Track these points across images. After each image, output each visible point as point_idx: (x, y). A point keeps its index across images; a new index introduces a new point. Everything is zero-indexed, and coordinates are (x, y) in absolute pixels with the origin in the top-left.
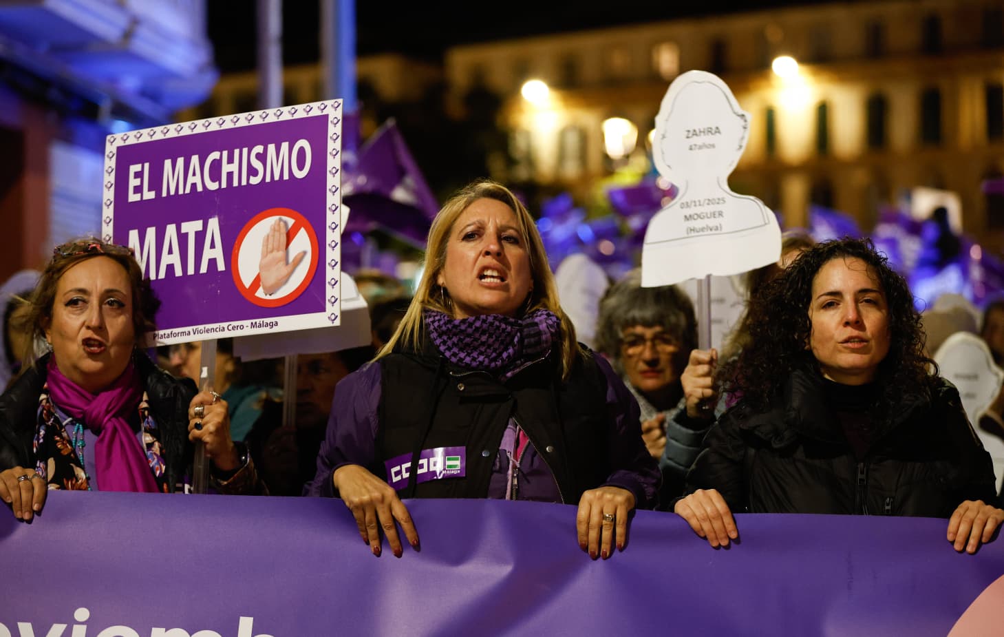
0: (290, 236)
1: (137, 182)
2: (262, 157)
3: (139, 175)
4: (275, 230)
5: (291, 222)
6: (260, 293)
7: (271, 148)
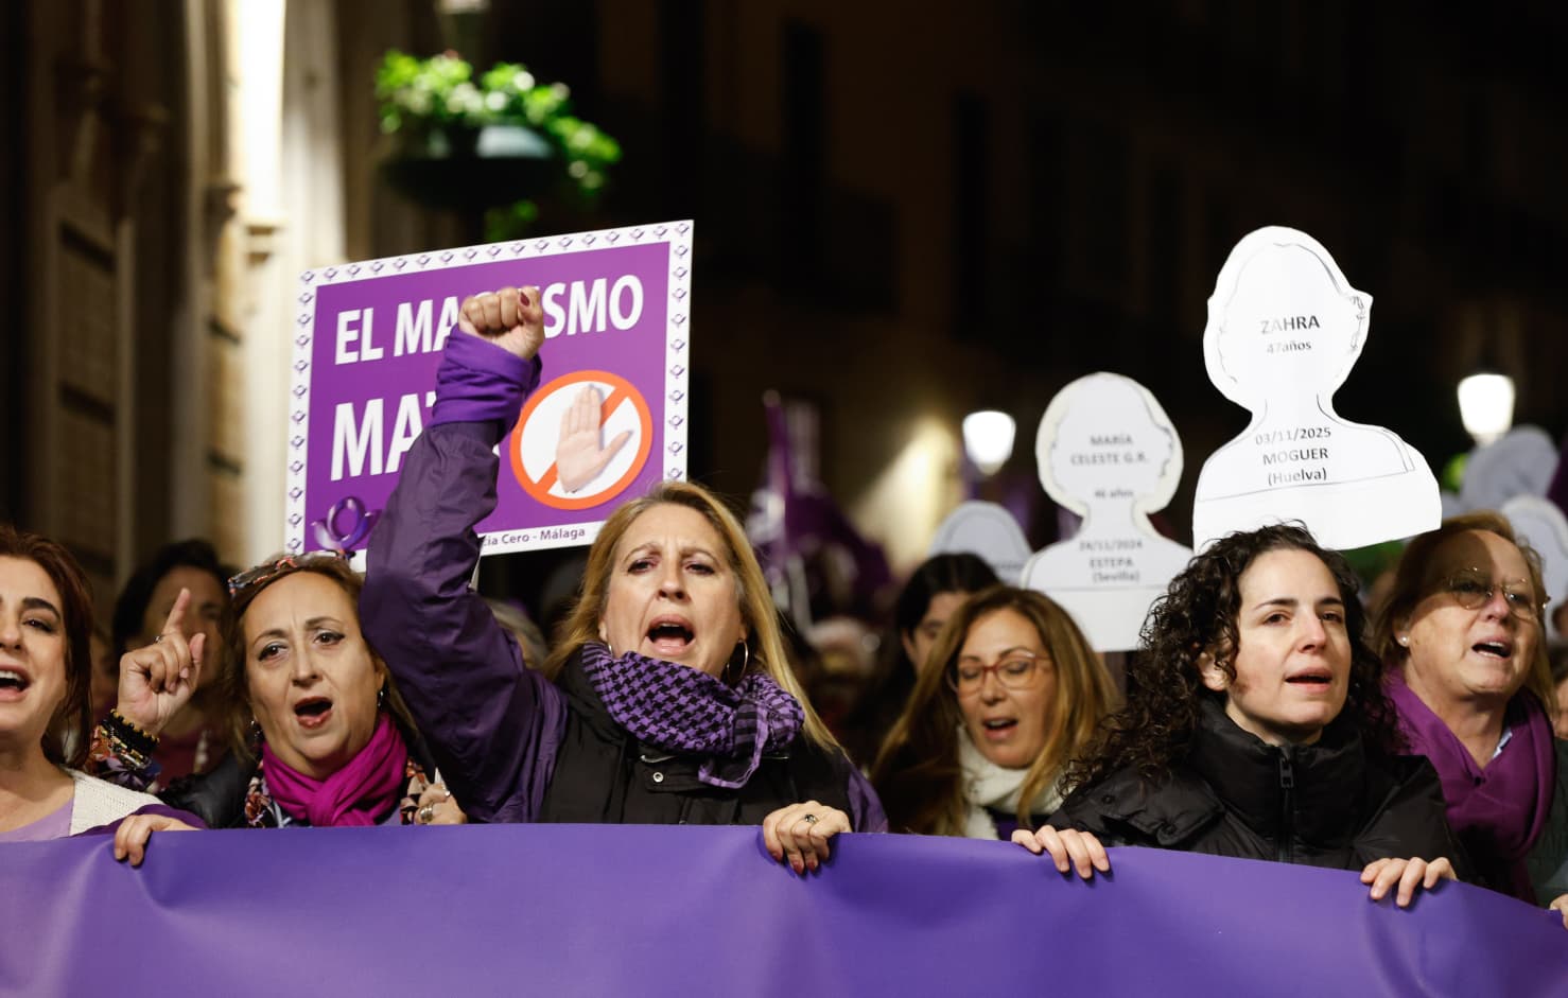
0: (606, 410)
1: (353, 335)
2: (563, 300)
3: (355, 325)
4: (581, 401)
5: (608, 390)
6: (557, 490)
7: (578, 288)
